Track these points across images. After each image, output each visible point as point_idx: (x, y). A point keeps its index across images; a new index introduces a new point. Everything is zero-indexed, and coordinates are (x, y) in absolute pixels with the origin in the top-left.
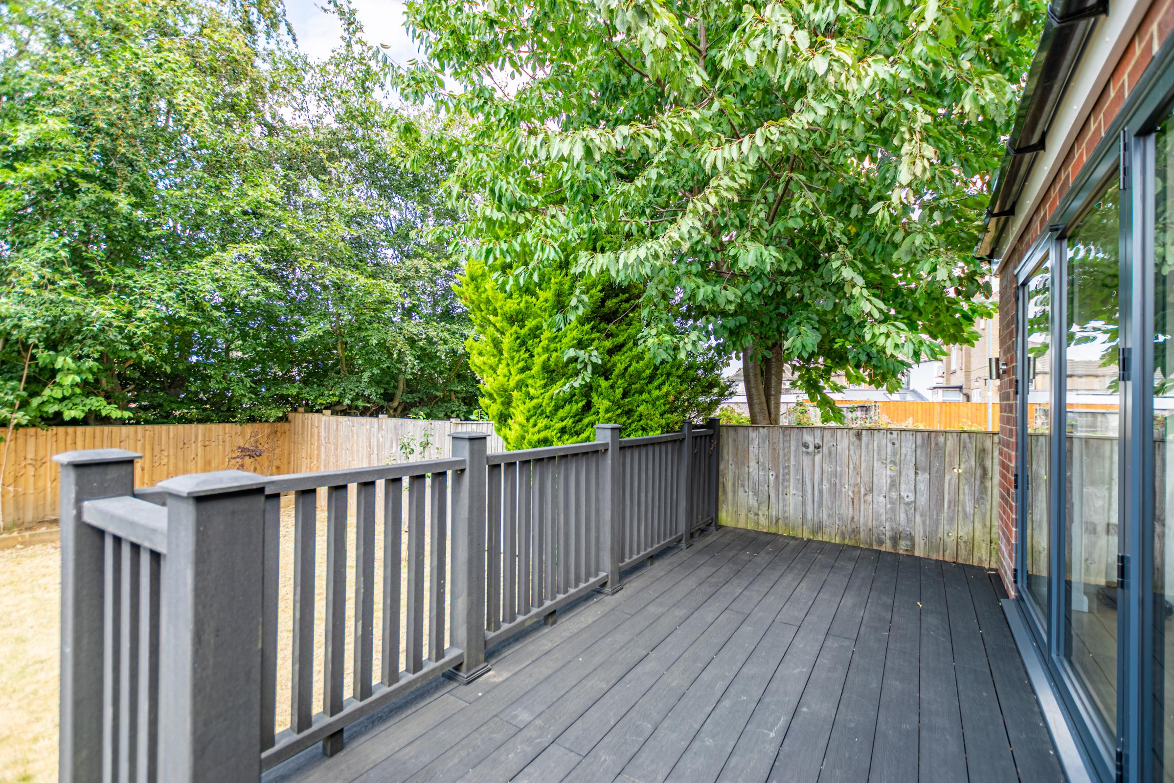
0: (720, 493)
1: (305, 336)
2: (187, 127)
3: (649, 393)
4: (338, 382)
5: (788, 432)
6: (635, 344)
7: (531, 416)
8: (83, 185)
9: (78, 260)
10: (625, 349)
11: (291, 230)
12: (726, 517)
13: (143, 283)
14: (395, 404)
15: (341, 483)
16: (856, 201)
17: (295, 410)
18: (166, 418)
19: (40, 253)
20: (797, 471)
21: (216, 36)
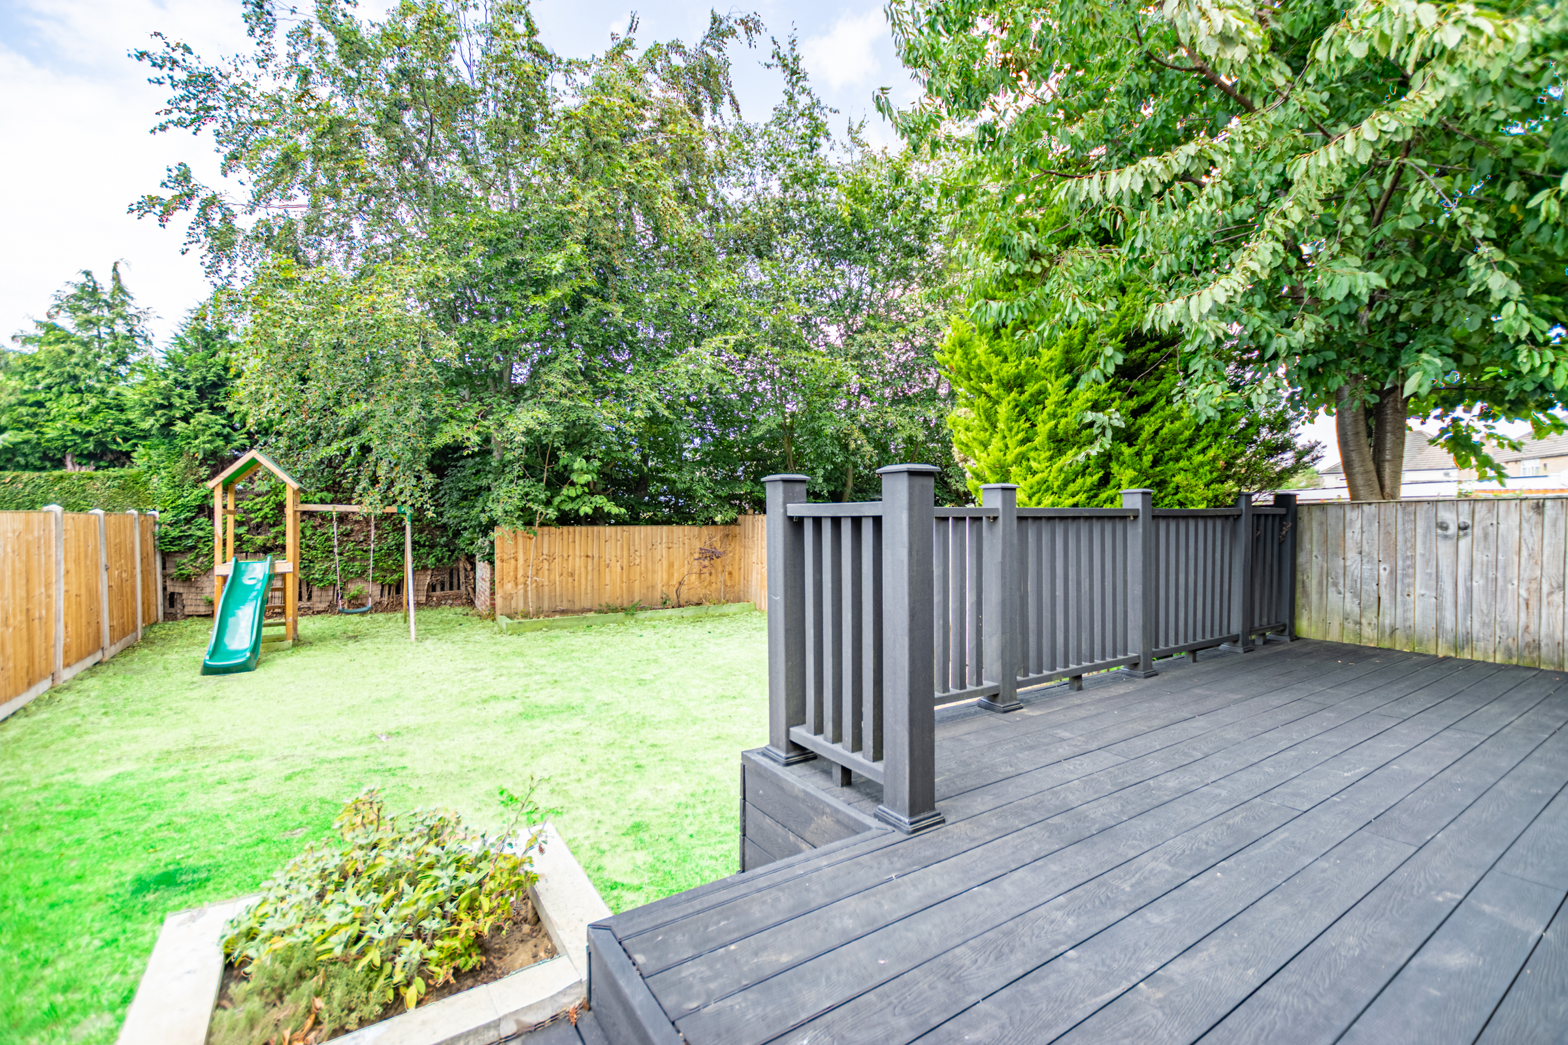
0: (1298, 595)
1: (759, 431)
3: (1189, 459)
5: (1411, 508)
6: (1169, 402)
10: (1154, 409)
12: (1307, 626)
13: (632, 386)
16: (1517, 177)
17: (745, 512)
20: (1428, 562)
21: (679, 130)
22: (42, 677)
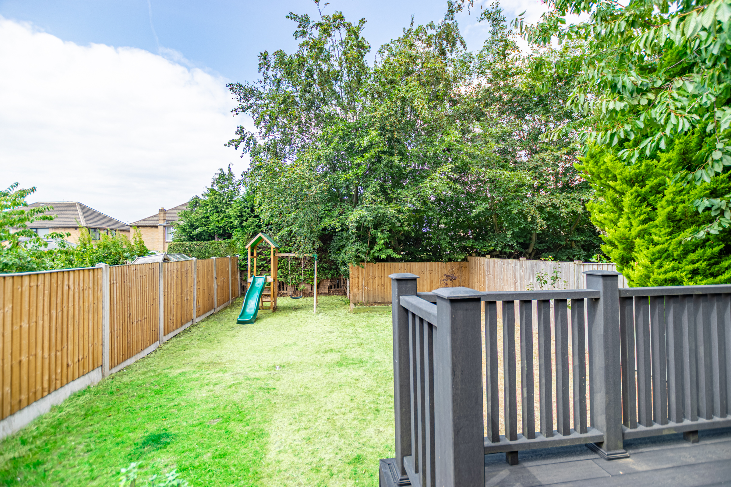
1: (475, 213)
2: (418, 116)
4: (493, 238)
7: (656, 259)
8: (383, 156)
9: (383, 191)
11: (466, 153)
13: (404, 195)
14: (530, 250)
15: (510, 299)
17: (471, 255)
18: (414, 259)
19: (371, 189)
21: (429, 65)
22: (188, 321)
